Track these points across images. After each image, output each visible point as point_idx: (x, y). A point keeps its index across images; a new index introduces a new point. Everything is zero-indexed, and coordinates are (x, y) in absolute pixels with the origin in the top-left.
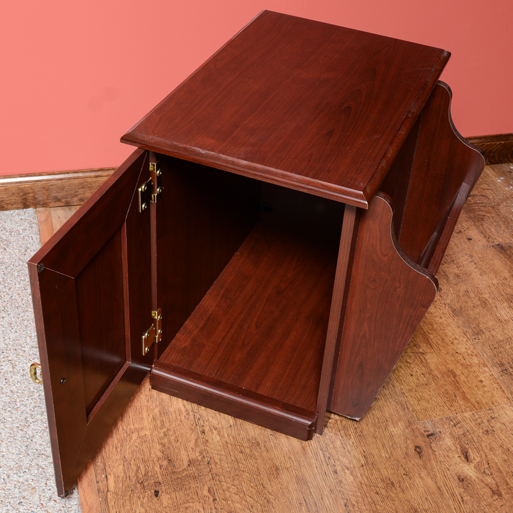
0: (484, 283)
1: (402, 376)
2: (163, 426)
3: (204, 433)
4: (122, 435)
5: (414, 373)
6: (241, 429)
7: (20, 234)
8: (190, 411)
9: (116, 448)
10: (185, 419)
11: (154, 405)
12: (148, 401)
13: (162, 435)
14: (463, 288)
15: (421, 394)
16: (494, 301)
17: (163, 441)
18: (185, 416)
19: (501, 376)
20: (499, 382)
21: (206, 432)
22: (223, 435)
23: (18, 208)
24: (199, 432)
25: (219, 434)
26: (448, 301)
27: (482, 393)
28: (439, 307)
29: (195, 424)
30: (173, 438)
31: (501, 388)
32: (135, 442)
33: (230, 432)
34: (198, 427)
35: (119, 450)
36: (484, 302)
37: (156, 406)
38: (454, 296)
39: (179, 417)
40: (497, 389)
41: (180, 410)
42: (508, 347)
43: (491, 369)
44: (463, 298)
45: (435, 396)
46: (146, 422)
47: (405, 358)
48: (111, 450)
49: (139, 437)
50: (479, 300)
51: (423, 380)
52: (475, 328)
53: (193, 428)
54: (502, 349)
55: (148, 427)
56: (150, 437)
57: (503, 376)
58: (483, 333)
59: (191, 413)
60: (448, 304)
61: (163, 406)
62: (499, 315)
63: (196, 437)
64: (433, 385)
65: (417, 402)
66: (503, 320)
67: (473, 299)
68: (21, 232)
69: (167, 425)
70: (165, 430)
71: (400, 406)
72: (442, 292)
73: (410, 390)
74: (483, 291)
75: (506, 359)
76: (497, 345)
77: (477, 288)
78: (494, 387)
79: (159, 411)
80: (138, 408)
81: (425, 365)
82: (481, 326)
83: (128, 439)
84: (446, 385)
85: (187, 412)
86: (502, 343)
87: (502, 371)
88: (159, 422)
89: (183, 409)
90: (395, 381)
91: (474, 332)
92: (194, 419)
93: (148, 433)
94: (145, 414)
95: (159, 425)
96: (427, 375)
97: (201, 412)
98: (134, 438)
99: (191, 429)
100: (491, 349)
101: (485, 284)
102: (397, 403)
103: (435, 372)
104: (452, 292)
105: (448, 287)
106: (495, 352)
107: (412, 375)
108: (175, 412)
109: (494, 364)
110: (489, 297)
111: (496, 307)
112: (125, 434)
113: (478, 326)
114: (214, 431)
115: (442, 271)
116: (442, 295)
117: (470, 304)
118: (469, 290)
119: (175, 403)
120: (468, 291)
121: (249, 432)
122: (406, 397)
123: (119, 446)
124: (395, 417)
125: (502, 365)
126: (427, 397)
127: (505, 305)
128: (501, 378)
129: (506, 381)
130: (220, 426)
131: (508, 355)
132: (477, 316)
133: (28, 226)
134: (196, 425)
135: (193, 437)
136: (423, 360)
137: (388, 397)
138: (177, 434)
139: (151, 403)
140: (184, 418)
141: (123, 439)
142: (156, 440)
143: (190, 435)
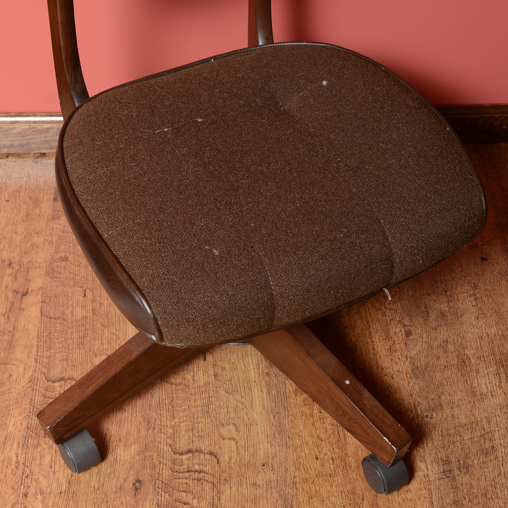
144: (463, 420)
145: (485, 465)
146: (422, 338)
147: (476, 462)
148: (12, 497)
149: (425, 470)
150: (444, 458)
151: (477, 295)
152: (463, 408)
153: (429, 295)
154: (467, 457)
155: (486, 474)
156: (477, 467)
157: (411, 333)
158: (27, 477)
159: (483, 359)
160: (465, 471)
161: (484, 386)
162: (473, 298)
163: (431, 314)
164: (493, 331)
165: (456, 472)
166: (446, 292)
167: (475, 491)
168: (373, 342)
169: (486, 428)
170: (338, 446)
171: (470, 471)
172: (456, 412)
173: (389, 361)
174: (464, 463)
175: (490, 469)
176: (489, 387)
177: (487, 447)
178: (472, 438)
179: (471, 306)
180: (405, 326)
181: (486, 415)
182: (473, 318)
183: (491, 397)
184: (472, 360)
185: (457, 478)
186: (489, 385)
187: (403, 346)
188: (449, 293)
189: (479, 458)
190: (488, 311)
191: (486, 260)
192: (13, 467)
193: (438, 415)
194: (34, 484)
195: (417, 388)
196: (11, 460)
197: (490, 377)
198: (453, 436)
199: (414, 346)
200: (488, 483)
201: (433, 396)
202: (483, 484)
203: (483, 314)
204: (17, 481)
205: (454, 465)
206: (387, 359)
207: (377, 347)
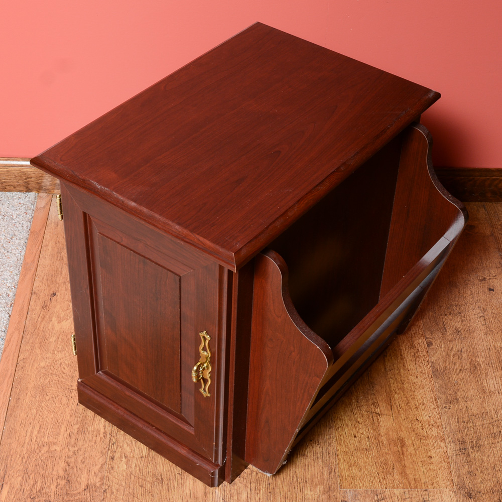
0: (485, 343)
1: (345, 436)
2: (76, 444)
3: (113, 459)
4: (33, 446)
5: (359, 434)
6: (151, 462)
7: (12, 219)
8: (108, 434)
9: (22, 459)
10: (100, 441)
11: (75, 421)
12: (71, 416)
13: (71, 453)
14: (457, 346)
15: (356, 460)
16: (487, 367)
17: (70, 460)
18: (101, 438)
19: (456, 455)
20: (451, 461)
21: (115, 458)
22: (131, 464)
23: (20, 191)
24: (108, 458)
25: (127, 463)
26: (433, 359)
27: (425, 471)
28: (420, 364)
29: (107, 448)
30: (80, 459)
31: (450, 469)
32: (42, 455)
33: (139, 463)
34: (109, 452)
35: (24, 461)
36: (475, 367)
37: (77, 423)
38: (443, 354)
39: (94, 438)
40: (445, 468)
41: (98, 431)
42: (478, 424)
43: (448, 445)
44: (452, 358)
45: (371, 464)
46: (60, 438)
47: (356, 416)
48: (17, 459)
49: (48, 451)
50: (470, 363)
51: (366, 443)
52: (450, 395)
53: (104, 452)
54: (471, 425)
55: (61, 442)
56: (58, 453)
57: (458, 456)
58: (458, 402)
59: (108, 436)
60: (432, 363)
61: (84, 424)
62: (486, 384)
63: (103, 462)
64: (374, 452)
65: (348, 467)
66: (487, 391)
67: (464, 361)
68: (14, 217)
69: (80, 444)
70: (76, 448)
71: (327, 468)
72: (432, 347)
73: (346, 453)
74: (479, 354)
75: (471, 437)
76: (467, 419)
77: (474, 349)
78: (442, 466)
79: (78, 429)
80: (59, 421)
81: (375, 427)
82: (459, 393)
83: (37, 451)
84: (389, 454)
85: (105, 434)
86: (473, 418)
87: (460, 449)
88: (73, 440)
89: (102, 430)
90: (334, 440)
91: (448, 400)
92: (108, 443)
93: (58, 449)
94: (63, 429)
95: (73, 443)
96: (373, 439)
97: (118, 436)
98: (43, 452)
99: (102, 452)
100: (458, 422)
101: (485, 346)
102: (325, 464)
103: (383, 438)
104: (443, 349)
105: (441, 343)
106: (461, 427)
107: (355, 437)
108: (93, 431)
109: (454, 439)
110: (483, 362)
111: (487, 374)
112: (37, 446)
113: (456, 393)
114: (124, 459)
115: (442, 323)
116: (429, 351)
117: (458, 366)
118: (463, 350)
119: (97, 422)
120: (461, 351)
121: (158, 466)
122: (339, 459)
123: (26, 457)
124: (316, 480)
125: (463, 442)
126: (361, 463)
127: (498, 374)
128: (455, 457)
129: (459, 462)
130: (132, 454)
131: (475, 432)
132: (460, 382)
133: (24, 211)
134: (109, 449)
135: (101, 461)
136: (376, 422)
137: (319, 455)
138: (86, 455)
139: (73, 418)
140: (99, 439)
141: (32, 450)
142: (64, 458)
143: (99, 459)
144: (475, 411)
145: (493, 445)
146: (441, 348)
147: (486, 443)
148: (101, 459)
149: (445, 448)
150: (460, 439)
151: (486, 317)
152: (475, 402)
153: (446, 315)
154: (479, 439)
155: (495, 452)
156: (487, 446)
157: (432, 344)
158: (113, 444)
159: (491, 365)
160: (478, 449)
161: (492, 386)
162: (482, 319)
163: (448, 330)
164: (499, 345)
165: (470, 450)
166: (460, 313)
167: (486, 464)
168: (400, 349)
169: (494, 417)
170: (373, 428)
171: (482, 450)
172: (470, 405)
173: (414, 364)
174: (477, 443)
175: (498, 448)
176: (496, 386)
177: (495, 432)
178: (482, 425)
179: (480, 325)
180: (426, 338)
181: (495, 407)
182: (483, 334)
183: (498, 394)
184: (482, 366)
185: (471, 454)
186: (496, 385)
187: (425, 353)
188: (462, 314)
189: (489, 440)
190: (495, 329)
191: (493, 290)
192: (102, 436)
193: (454, 406)
194: (119, 450)
195: (437, 386)
196: (99, 431)
197: (497, 379)
198: (467, 423)
199: (434, 354)
200: (496, 459)
201: (451, 392)
202: (492, 460)
203: (490, 331)
204: (105, 447)
205: (469, 445)
206: (412, 363)
207: (404, 353)
